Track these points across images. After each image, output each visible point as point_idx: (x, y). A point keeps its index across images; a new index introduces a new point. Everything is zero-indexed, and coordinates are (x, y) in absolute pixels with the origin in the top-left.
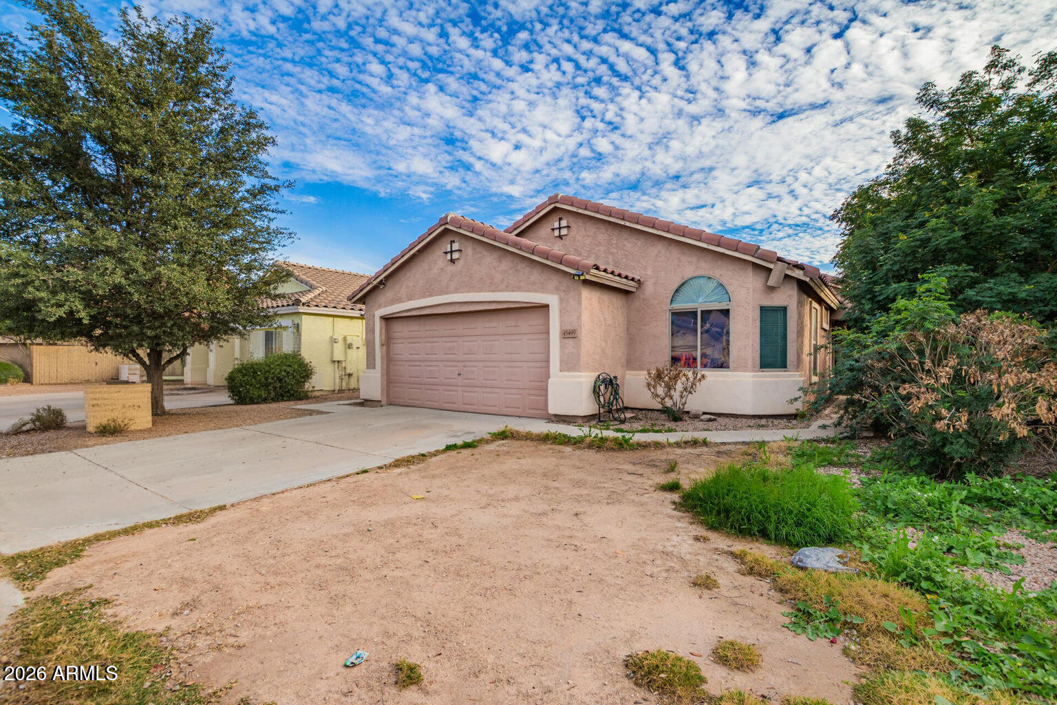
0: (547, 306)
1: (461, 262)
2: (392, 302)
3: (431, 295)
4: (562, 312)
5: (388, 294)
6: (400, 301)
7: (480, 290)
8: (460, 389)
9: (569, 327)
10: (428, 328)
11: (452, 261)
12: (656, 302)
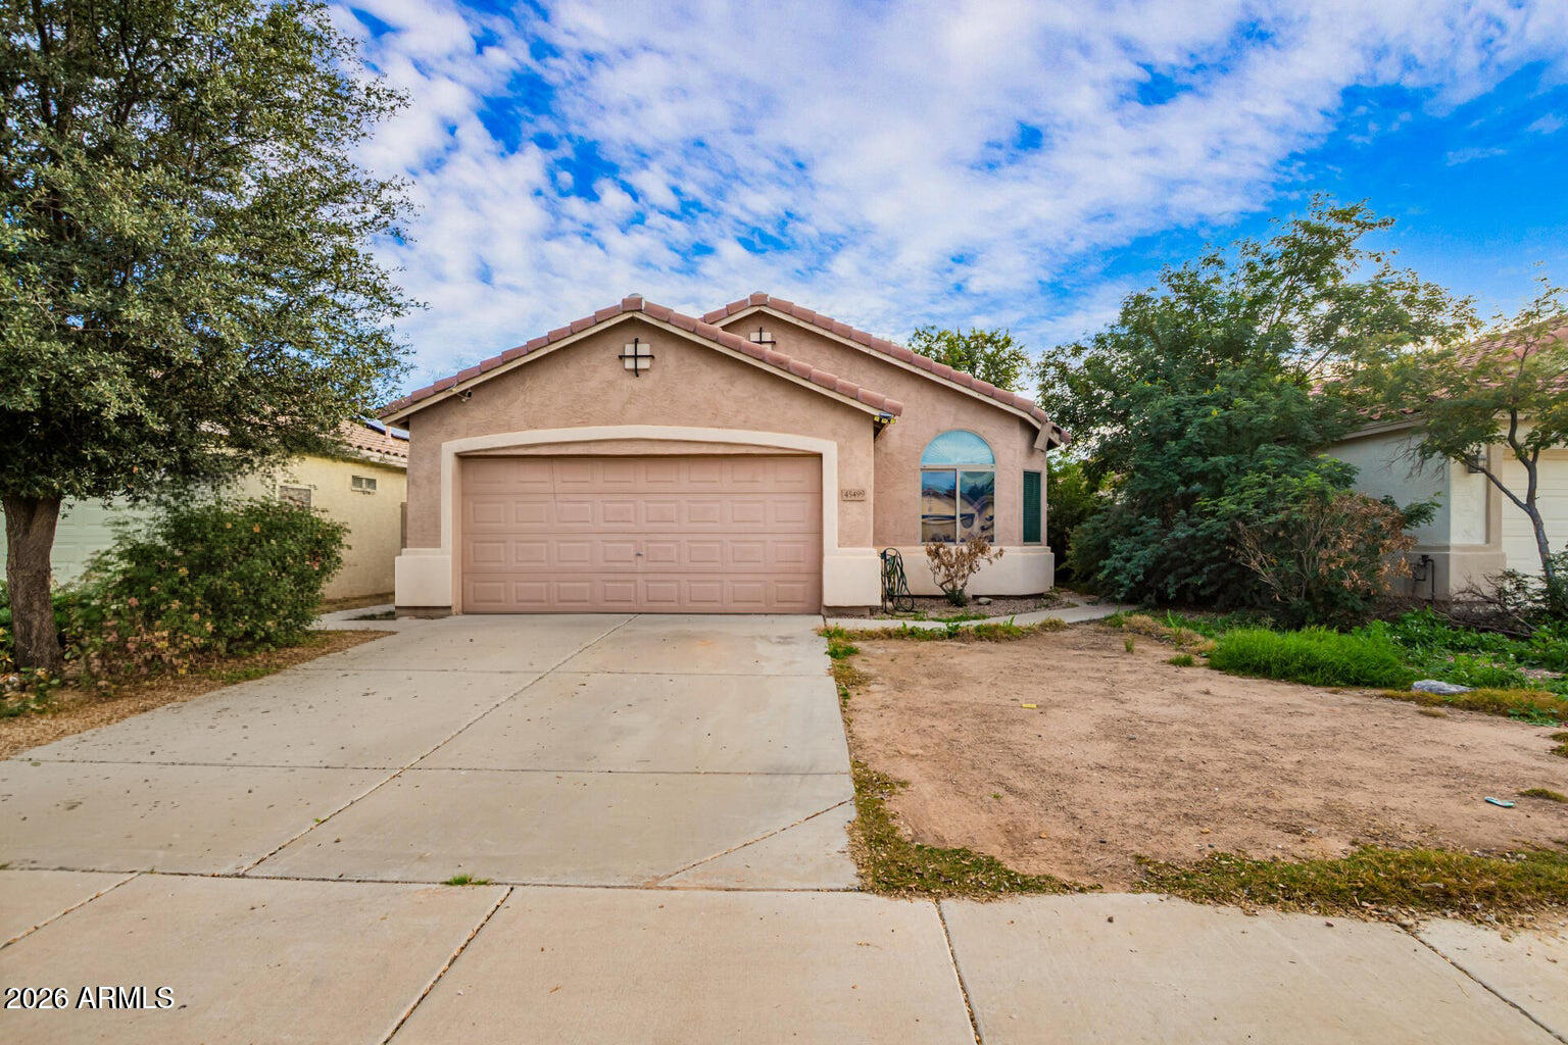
0: (820, 456)
1: (654, 376)
2: (486, 429)
3: (585, 423)
4: (842, 465)
5: (478, 413)
6: (509, 427)
7: (694, 423)
8: (640, 578)
9: (852, 486)
10: (566, 478)
11: (636, 372)
12: (904, 458)
